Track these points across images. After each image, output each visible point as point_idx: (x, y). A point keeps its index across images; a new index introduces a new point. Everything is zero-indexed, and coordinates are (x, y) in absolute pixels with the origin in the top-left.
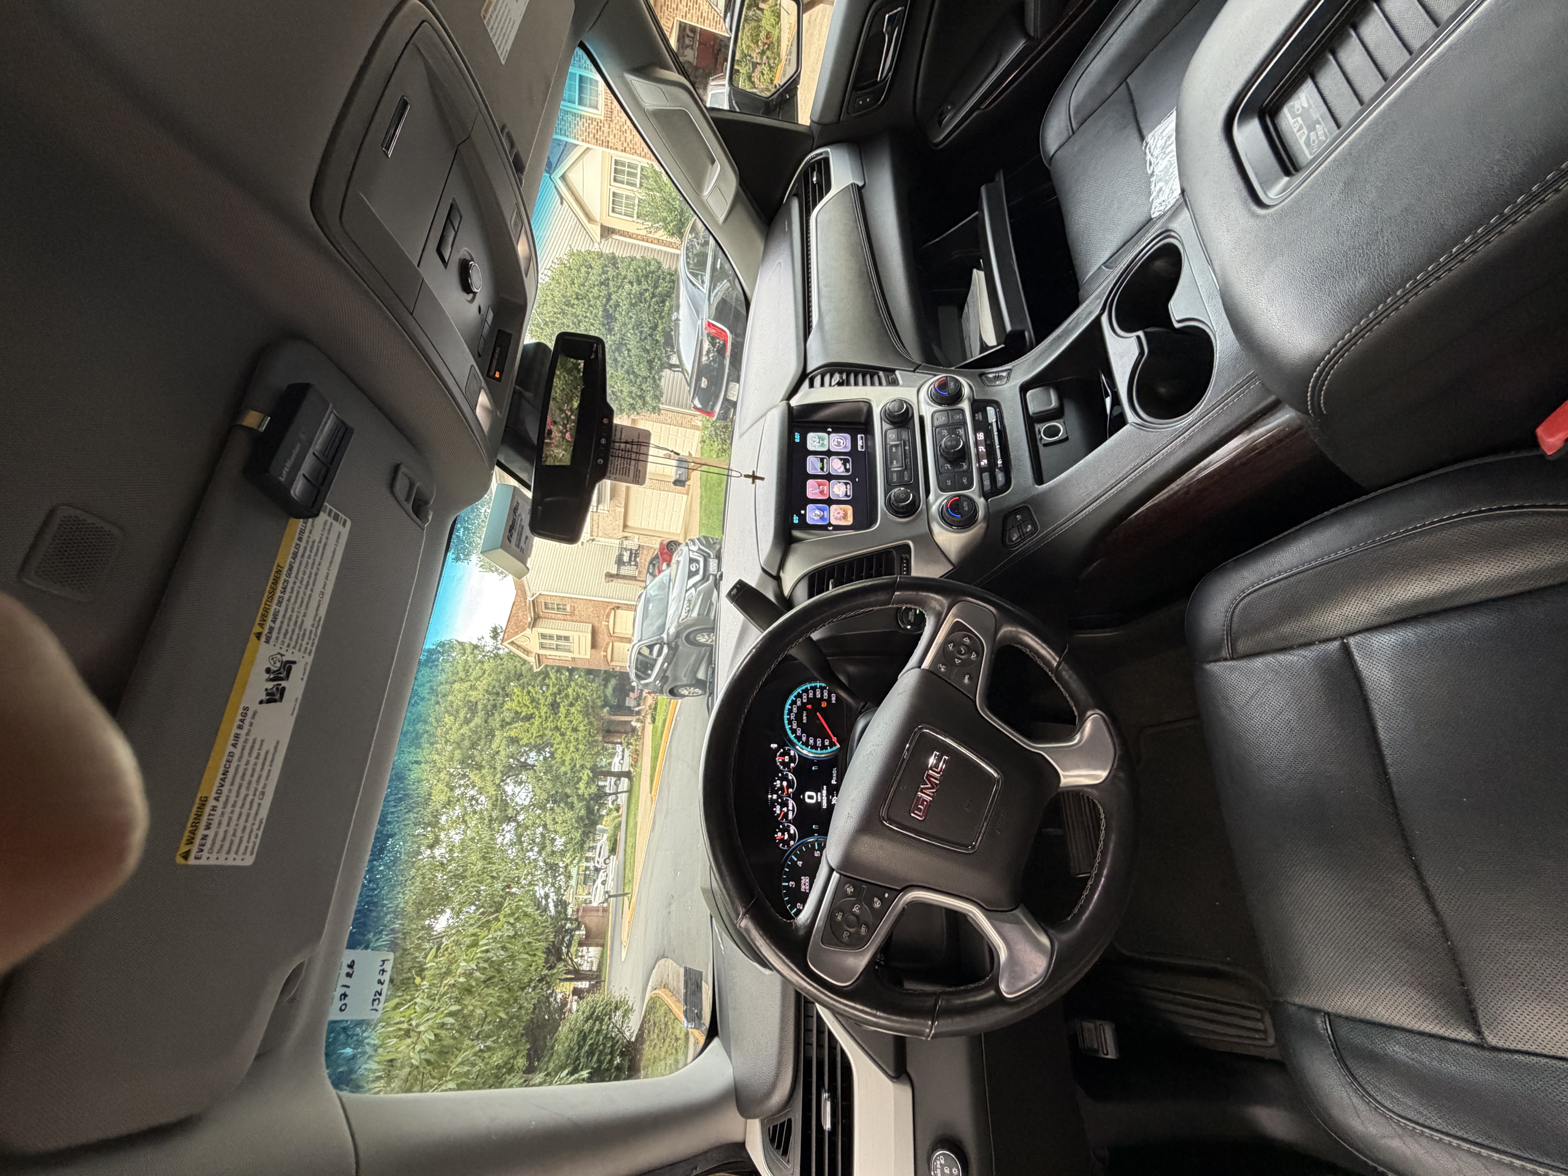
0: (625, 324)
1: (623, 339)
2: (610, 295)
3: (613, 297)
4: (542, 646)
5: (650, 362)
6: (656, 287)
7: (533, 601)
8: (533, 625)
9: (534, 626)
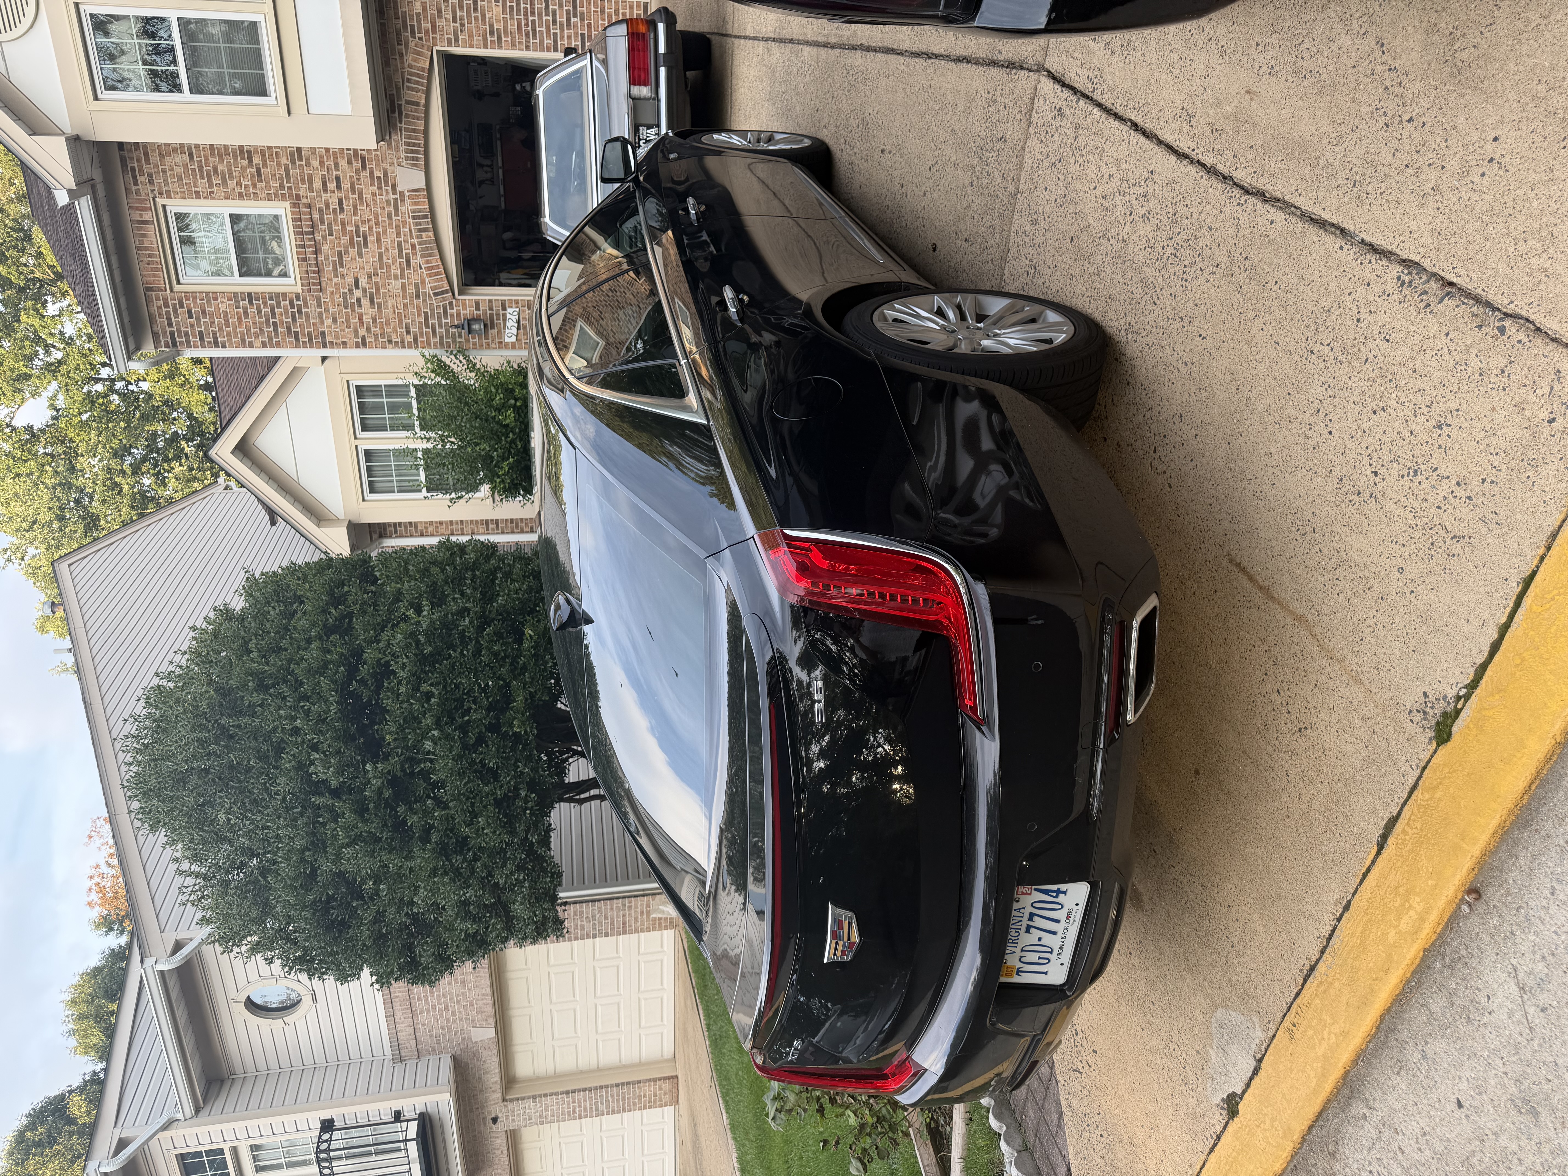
0: (412, 719)
1: (413, 761)
2: (358, 653)
3: (370, 654)
5: (504, 804)
6: (488, 597)
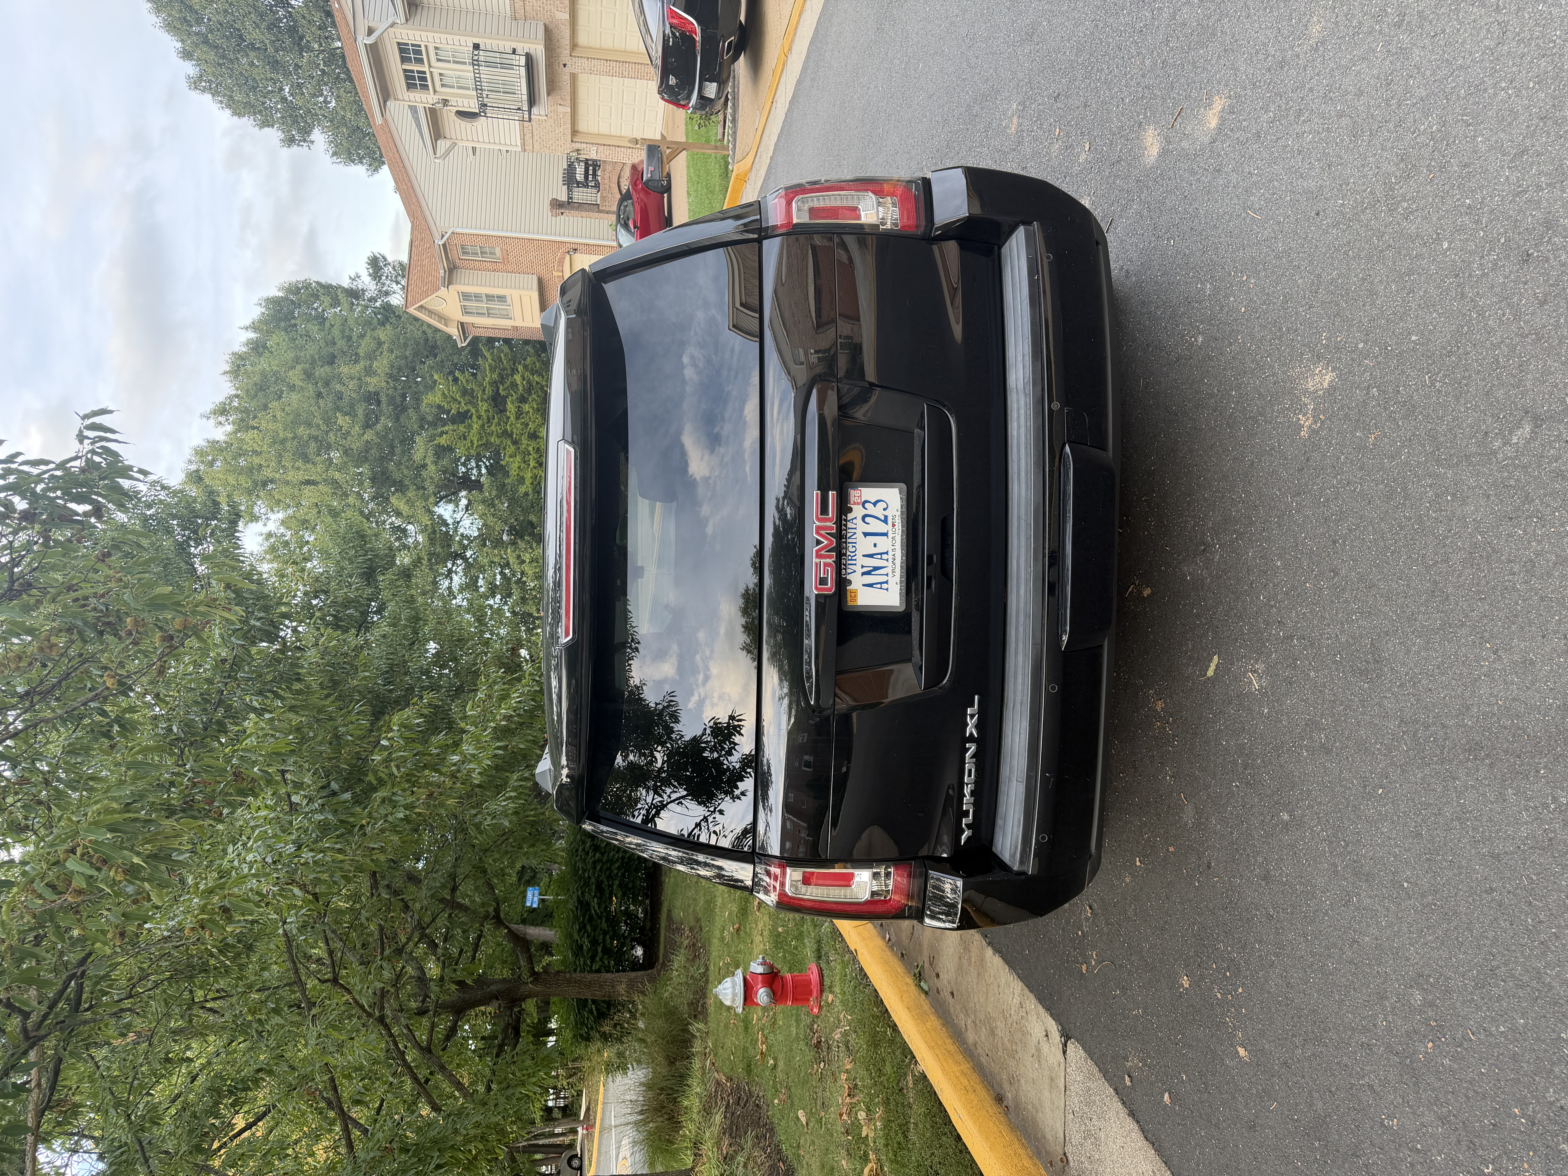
4: (466, 311)
7: (444, 245)
8: (449, 281)
9: (450, 283)
